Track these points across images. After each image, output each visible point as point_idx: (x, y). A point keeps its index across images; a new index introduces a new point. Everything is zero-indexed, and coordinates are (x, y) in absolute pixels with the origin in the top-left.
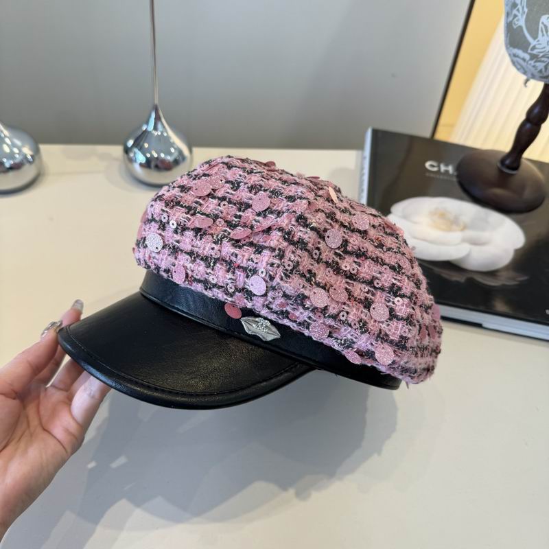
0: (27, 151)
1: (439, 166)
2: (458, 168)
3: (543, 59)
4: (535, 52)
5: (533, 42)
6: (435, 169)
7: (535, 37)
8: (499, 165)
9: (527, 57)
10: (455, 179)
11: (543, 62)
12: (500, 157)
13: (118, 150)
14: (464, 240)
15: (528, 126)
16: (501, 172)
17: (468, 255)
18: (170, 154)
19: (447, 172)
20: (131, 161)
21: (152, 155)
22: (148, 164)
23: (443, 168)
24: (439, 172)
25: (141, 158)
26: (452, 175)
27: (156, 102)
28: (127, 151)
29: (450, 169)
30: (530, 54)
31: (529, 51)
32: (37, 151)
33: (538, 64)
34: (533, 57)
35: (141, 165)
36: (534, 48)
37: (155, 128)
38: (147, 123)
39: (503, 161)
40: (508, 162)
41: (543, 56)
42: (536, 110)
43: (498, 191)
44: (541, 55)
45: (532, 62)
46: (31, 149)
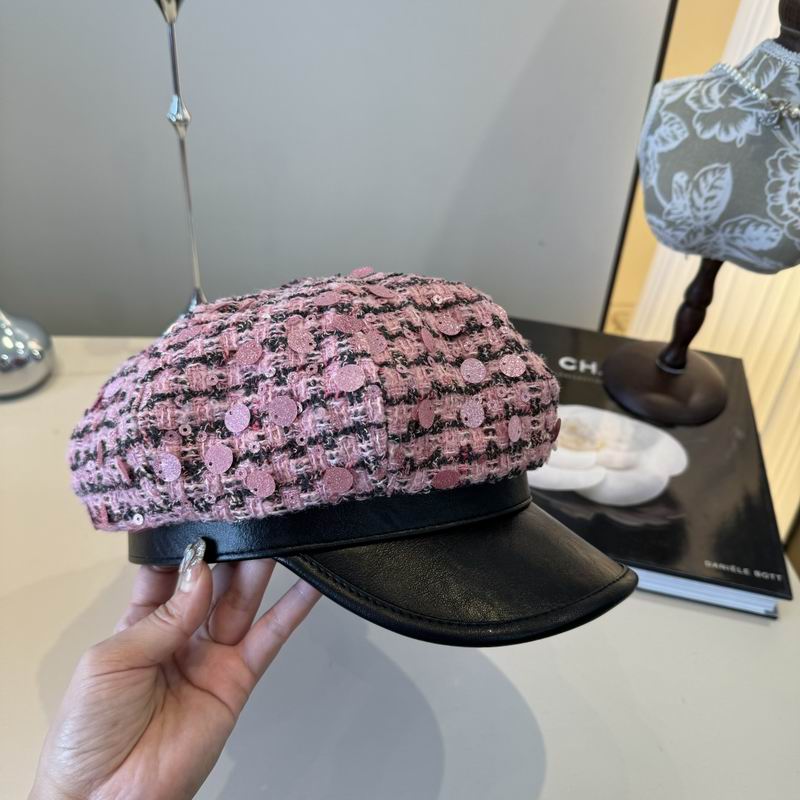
0: (35, 346)
1: (578, 365)
2: (605, 367)
3: (683, 227)
4: (671, 218)
5: (667, 206)
6: (572, 368)
7: (669, 199)
8: (658, 362)
9: (663, 224)
10: (598, 381)
11: (683, 230)
12: (659, 351)
14: (598, 464)
15: (688, 310)
16: (661, 371)
17: (601, 484)
19: (588, 371)
23: (583, 366)
24: (577, 372)
26: (596, 376)
27: (198, 285)
29: (593, 368)
30: (666, 221)
31: (664, 217)
32: (47, 346)
33: (678, 233)
34: (671, 224)
36: (669, 213)
39: (662, 358)
40: (668, 358)
41: (682, 224)
42: (695, 290)
44: (679, 221)
45: (669, 231)
46: (39, 344)
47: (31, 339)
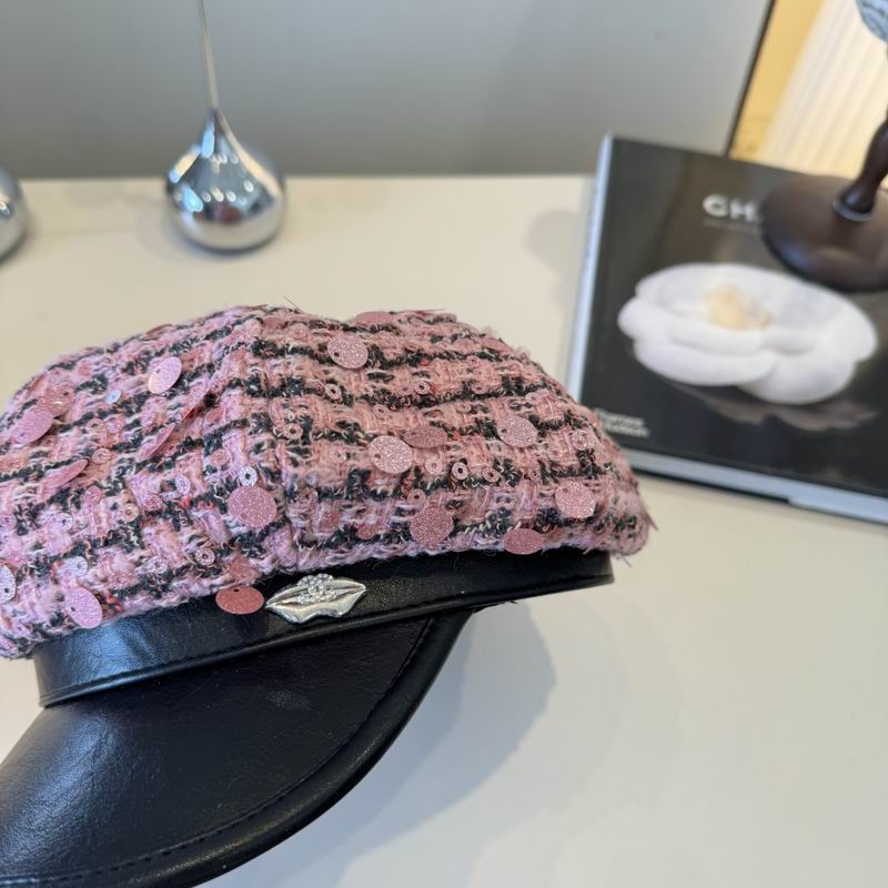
1: (729, 208)
2: (764, 210)
6: (721, 213)
8: (836, 204)
10: (756, 232)
12: (838, 189)
13: (155, 187)
14: (767, 346)
17: (771, 374)
19: (742, 217)
20: (178, 207)
21: (213, 197)
22: (208, 213)
23: (736, 210)
24: (727, 218)
25: (193, 202)
26: (752, 224)
27: (215, 102)
28: (171, 188)
29: (749, 211)
32: (16, 195)
35: (196, 215)
37: (217, 151)
38: (199, 142)
39: (843, 198)
40: (852, 200)
43: (835, 254)
46: (6, 194)
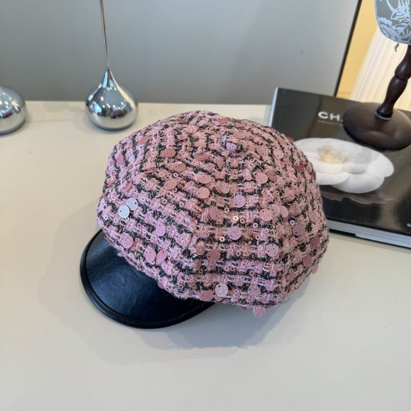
0: (15, 104)
1: (329, 116)
3: (402, 24)
4: (396, 19)
5: (394, 11)
6: (326, 117)
7: (395, 7)
8: (376, 113)
9: (390, 23)
10: (341, 125)
11: (403, 26)
12: (376, 108)
13: (82, 105)
15: (397, 81)
16: (377, 118)
18: (120, 106)
19: (335, 120)
20: (91, 111)
21: (106, 106)
22: (104, 113)
23: (332, 117)
24: (329, 120)
25: (98, 109)
26: (340, 122)
27: (108, 65)
28: (88, 104)
29: (338, 117)
30: (392, 20)
31: (391, 18)
32: (23, 105)
33: (398, 28)
34: (395, 23)
35: (98, 114)
36: (395, 15)
37: (108, 85)
38: (102, 82)
40: (383, 111)
41: (402, 22)
42: (403, 69)
44: (401, 20)
45: (394, 27)
47: (13, 100)
